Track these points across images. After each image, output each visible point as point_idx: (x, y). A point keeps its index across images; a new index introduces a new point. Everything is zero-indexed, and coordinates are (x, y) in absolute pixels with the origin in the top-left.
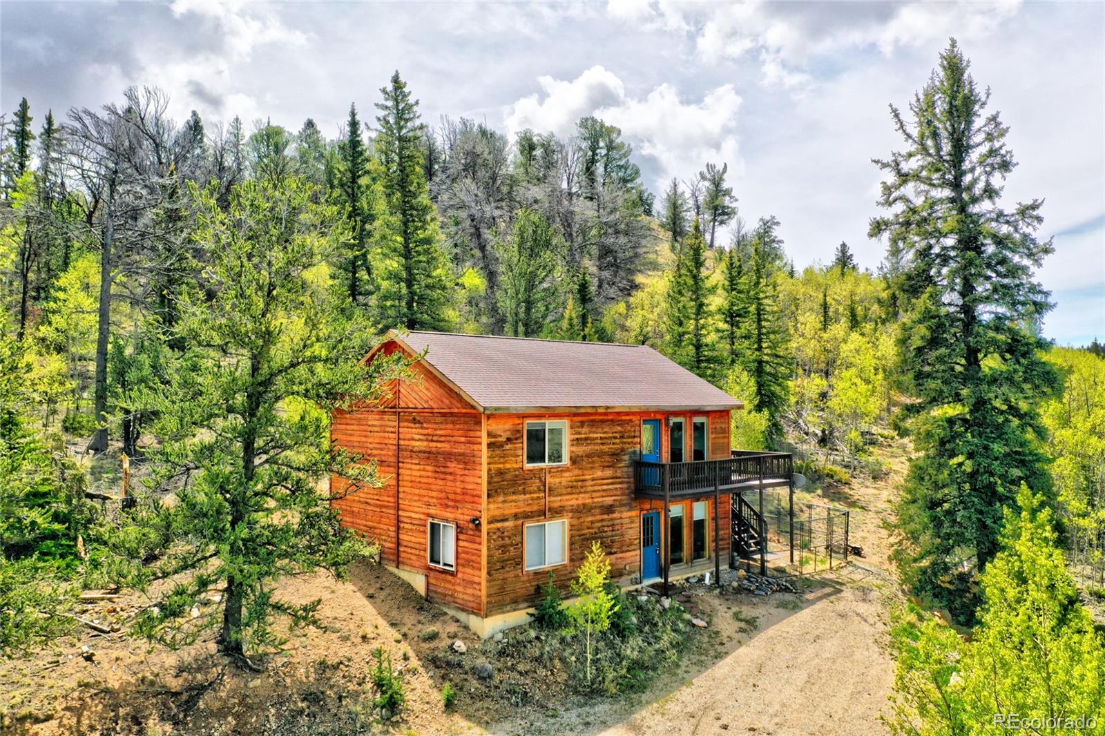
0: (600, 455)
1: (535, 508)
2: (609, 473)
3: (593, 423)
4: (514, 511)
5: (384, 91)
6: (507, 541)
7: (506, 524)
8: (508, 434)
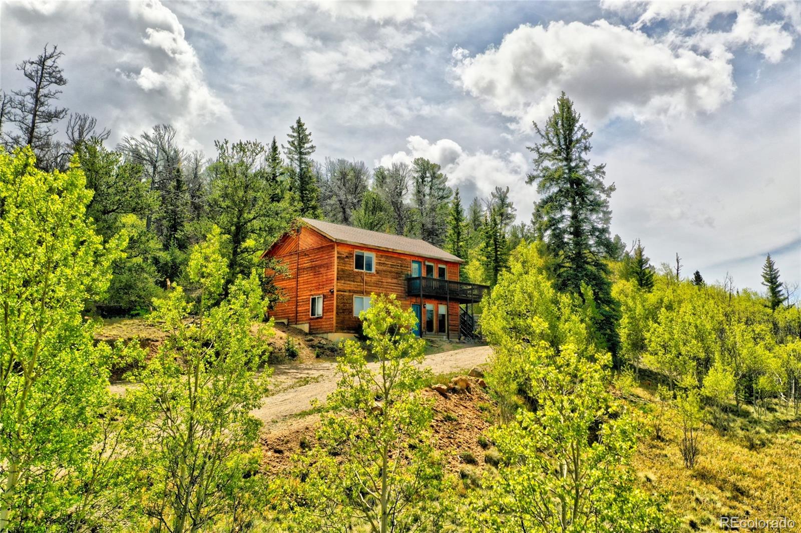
0: (390, 272)
1: (359, 289)
2: (395, 281)
3: (387, 257)
4: (349, 288)
5: (292, 128)
6: (345, 301)
7: (345, 293)
8: (347, 254)
